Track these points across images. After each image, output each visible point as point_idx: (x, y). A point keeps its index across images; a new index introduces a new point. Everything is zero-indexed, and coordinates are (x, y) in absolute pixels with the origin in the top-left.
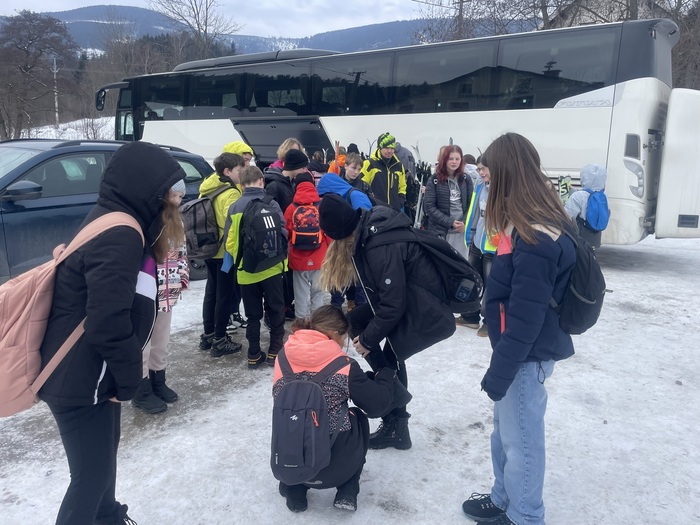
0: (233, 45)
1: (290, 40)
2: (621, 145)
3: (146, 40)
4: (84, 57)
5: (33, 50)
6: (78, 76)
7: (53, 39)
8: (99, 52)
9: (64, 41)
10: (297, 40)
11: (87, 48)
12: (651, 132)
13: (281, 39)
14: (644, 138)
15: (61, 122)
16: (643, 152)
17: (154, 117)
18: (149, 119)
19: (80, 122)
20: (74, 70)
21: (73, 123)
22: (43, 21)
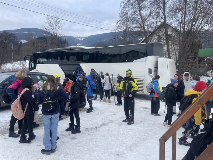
0: (65, 39)
1: (82, 37)
2: (147, 71)
3: (39, 38)
4: (21, 43)
5: (6, 42)
6: (19, 49)
7: (12, 39)
8: (25, 41)
9: (16, 40)
10: (84, 37)
11: (22, 40)
12: (155, 68)
13: (79, 37)
14: (153, 69)
15: (13, 62)
16: (153, 72)
17: (39, 63)
18: (38, 64)
19: (19, 62)
20: (18, 47)
21: (17, 62)
22: (9, 34)
